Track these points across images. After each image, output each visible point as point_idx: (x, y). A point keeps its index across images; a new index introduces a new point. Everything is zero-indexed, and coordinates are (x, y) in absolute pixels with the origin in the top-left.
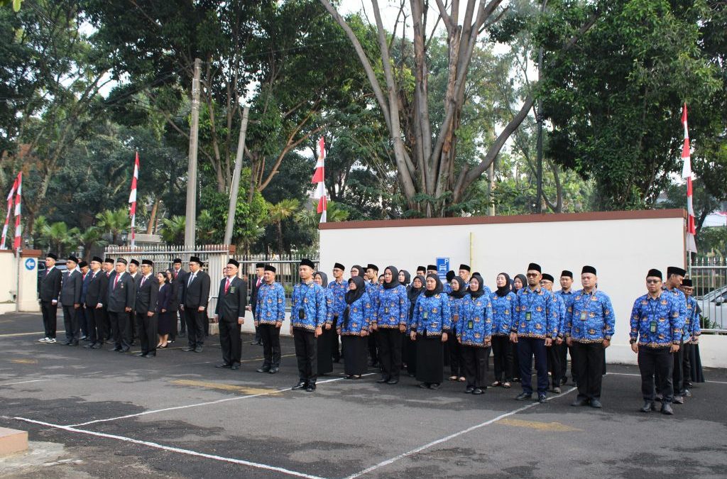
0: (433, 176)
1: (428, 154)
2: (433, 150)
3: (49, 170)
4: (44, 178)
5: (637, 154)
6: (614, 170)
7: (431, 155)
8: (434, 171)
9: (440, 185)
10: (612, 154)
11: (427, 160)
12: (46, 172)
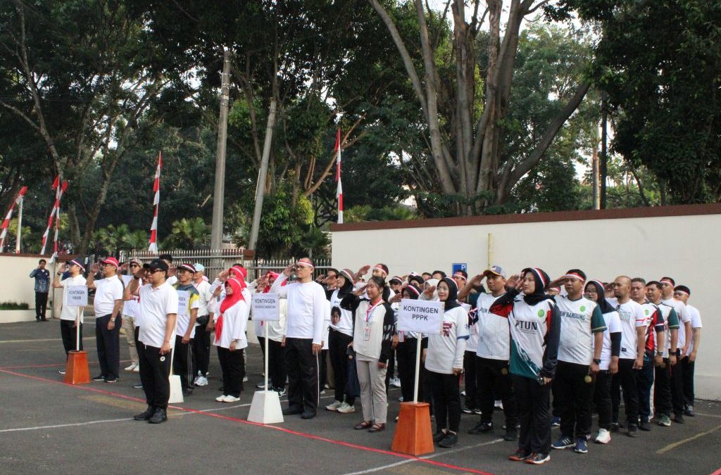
0: (474, 172)
1: (468, 148)
2: (473, 143)
3: (107, 175)
4: (103, 184)
5: (705, 141)
6: (675, 160)
7: (472, 149)
8: (475, 166)
9: (481, 183)
10: (673, 142)
11: (467, 154)
12: (105, 178)
